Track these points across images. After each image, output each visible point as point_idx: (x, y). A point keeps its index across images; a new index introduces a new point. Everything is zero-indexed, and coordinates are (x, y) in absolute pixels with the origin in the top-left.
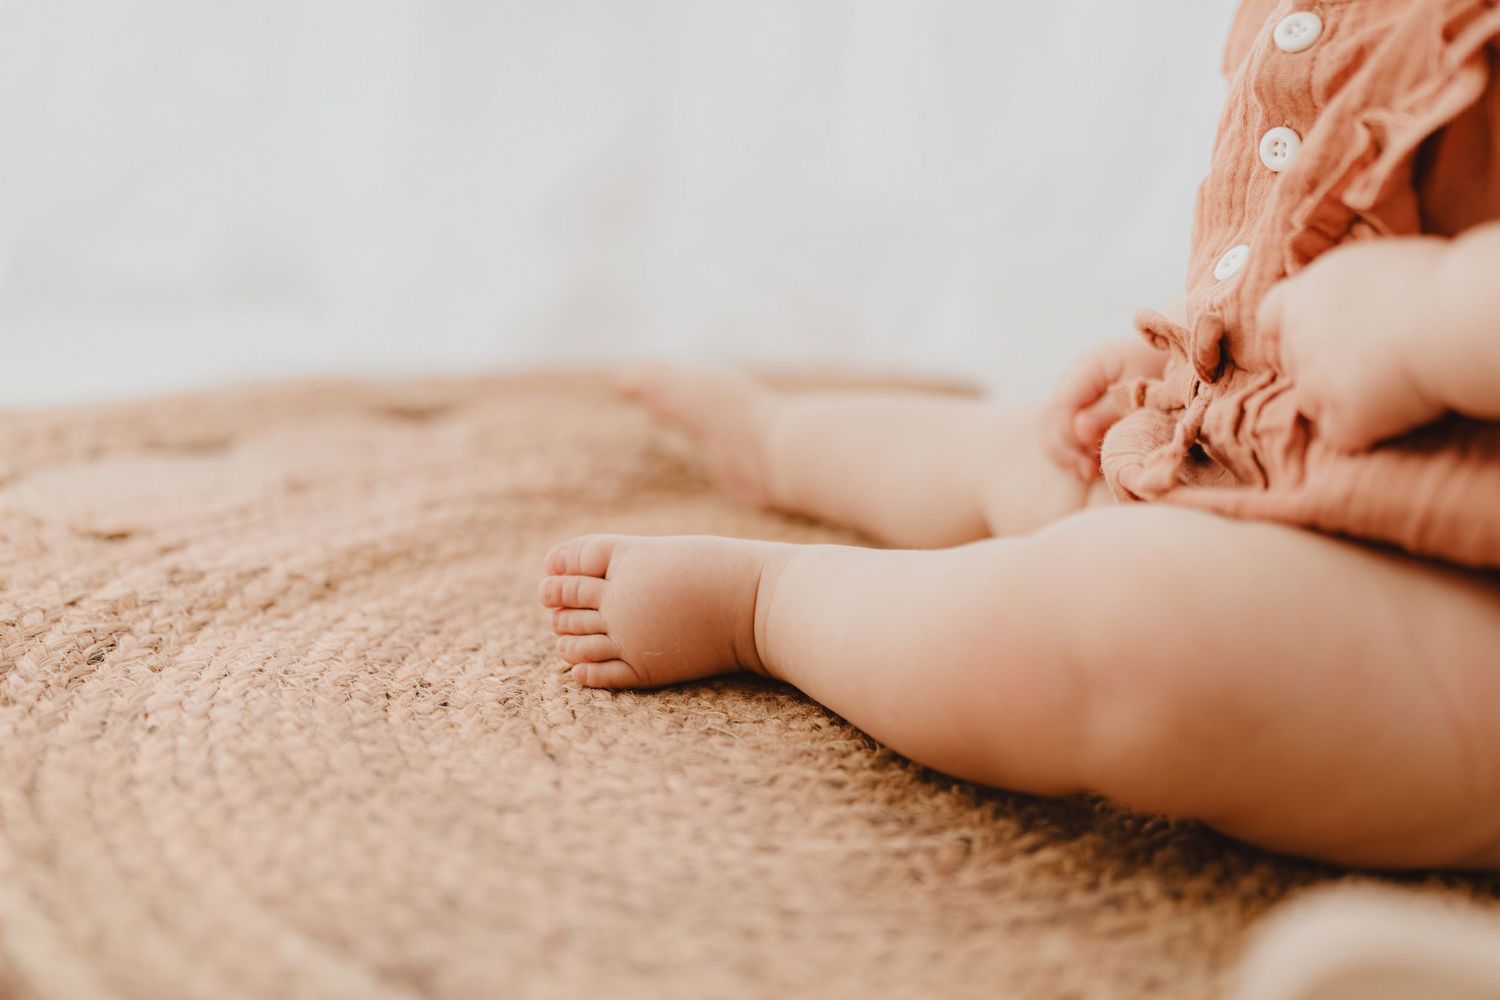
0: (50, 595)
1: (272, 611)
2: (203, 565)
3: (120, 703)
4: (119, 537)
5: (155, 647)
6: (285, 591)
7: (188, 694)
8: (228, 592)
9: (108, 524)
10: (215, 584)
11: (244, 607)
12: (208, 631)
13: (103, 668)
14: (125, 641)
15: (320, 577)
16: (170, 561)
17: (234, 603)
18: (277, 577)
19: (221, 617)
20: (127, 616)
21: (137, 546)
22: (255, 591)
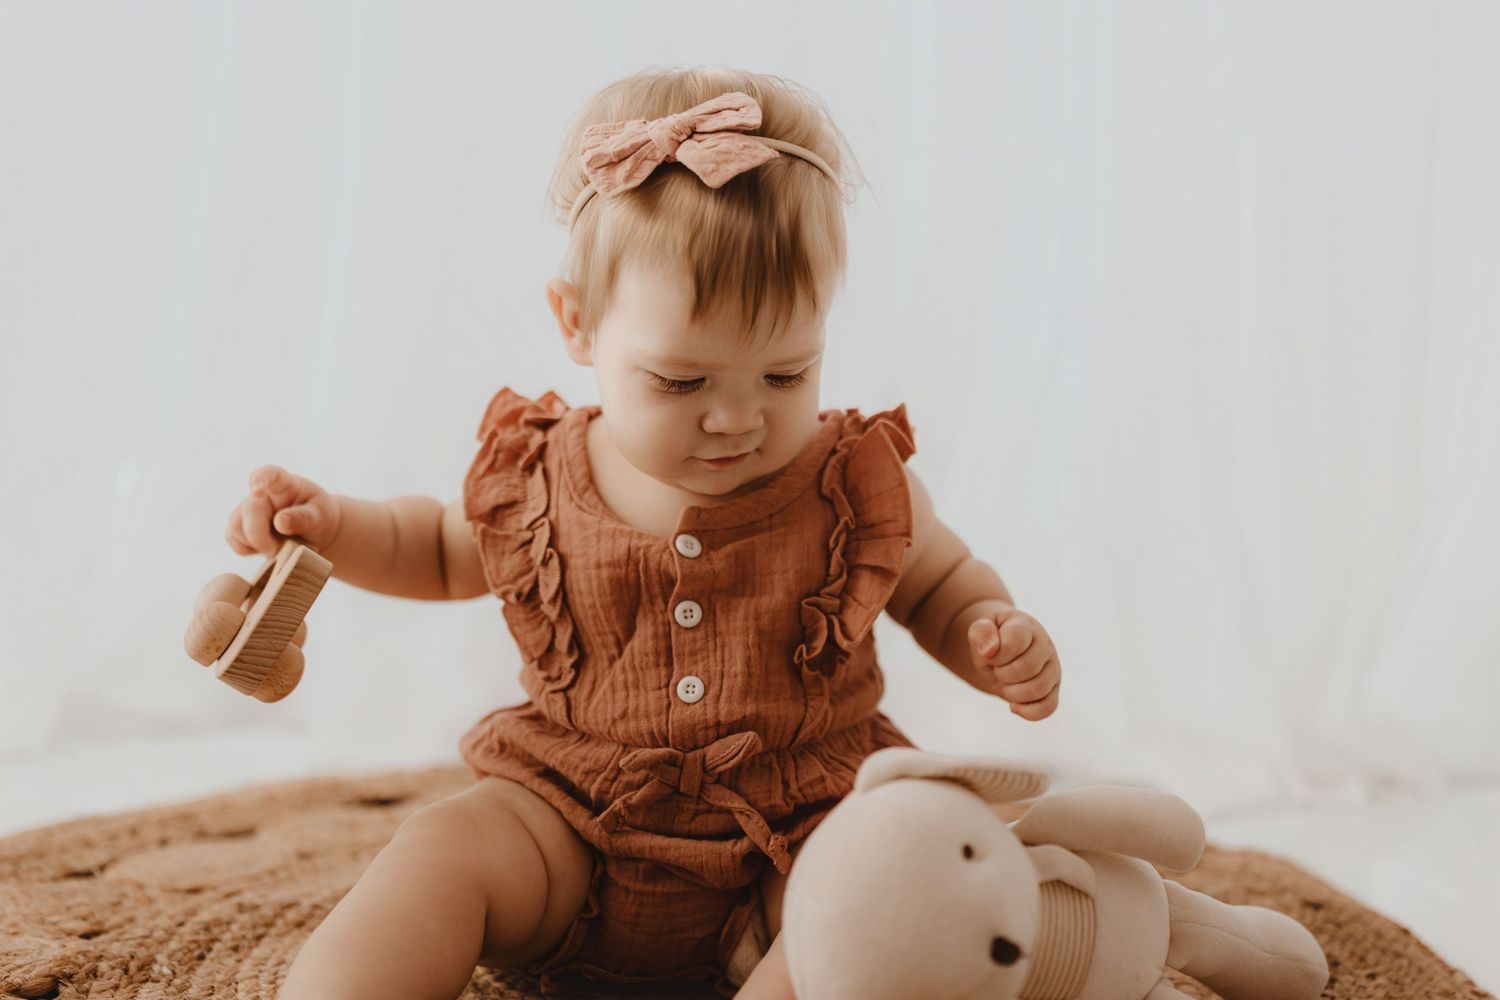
0: (164, 921)
1: (303, 929)
2: (258, 901)
3: (220, 977)
4: (195, 891)
5: (236, 949)
7: (261, 972)
8: (276, 916)
9: (186, 884)
10: (267, 911)
11: (286, 924)
12: (266, 940)
13: (206, 962)
14: (217, 946)
16: (236, 900)
17: (280, 922)
19: (273, 931)
20: (216, 931)
21: (209, 895)
22: (292, 915)
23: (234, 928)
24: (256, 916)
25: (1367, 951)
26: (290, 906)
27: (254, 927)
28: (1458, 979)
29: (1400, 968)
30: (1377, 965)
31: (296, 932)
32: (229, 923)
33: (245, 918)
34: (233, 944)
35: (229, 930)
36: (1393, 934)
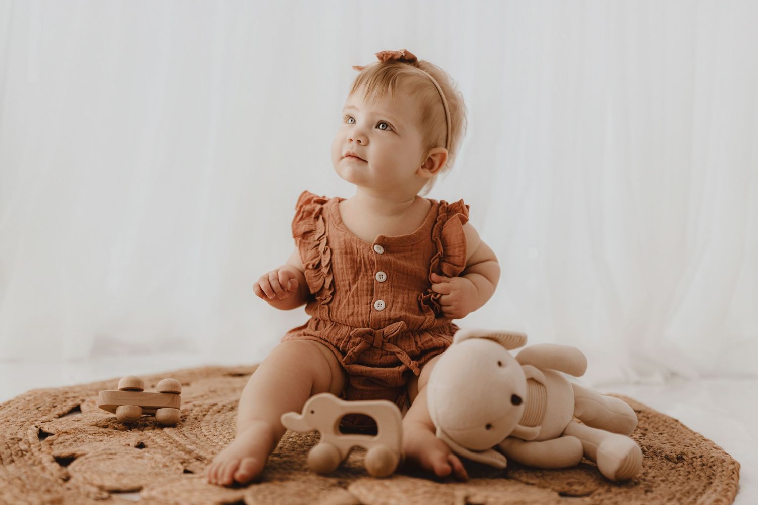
1: (221, 413)
2: (201, 403)
6: (223, 409)
8: (209, 408)
10: (206, 407)
11: (214, 411)
12: (207, 416)
15: (230, 406)
17: (211, 410)
18: (220, 405)
19: (209, 413)
23: (194, 411)
24: (201, 408)
25: (660, 426)
26: (214, 405)
27: (201, 411)
28: (697, 435)
29: (673, 432)
30: (664, 430)
31: (218, 414)
32: (191, 410)
33: (197, 408)
34: (195, 417)
35: (191, 412)
36: (671, 421)
